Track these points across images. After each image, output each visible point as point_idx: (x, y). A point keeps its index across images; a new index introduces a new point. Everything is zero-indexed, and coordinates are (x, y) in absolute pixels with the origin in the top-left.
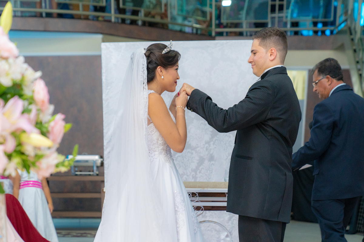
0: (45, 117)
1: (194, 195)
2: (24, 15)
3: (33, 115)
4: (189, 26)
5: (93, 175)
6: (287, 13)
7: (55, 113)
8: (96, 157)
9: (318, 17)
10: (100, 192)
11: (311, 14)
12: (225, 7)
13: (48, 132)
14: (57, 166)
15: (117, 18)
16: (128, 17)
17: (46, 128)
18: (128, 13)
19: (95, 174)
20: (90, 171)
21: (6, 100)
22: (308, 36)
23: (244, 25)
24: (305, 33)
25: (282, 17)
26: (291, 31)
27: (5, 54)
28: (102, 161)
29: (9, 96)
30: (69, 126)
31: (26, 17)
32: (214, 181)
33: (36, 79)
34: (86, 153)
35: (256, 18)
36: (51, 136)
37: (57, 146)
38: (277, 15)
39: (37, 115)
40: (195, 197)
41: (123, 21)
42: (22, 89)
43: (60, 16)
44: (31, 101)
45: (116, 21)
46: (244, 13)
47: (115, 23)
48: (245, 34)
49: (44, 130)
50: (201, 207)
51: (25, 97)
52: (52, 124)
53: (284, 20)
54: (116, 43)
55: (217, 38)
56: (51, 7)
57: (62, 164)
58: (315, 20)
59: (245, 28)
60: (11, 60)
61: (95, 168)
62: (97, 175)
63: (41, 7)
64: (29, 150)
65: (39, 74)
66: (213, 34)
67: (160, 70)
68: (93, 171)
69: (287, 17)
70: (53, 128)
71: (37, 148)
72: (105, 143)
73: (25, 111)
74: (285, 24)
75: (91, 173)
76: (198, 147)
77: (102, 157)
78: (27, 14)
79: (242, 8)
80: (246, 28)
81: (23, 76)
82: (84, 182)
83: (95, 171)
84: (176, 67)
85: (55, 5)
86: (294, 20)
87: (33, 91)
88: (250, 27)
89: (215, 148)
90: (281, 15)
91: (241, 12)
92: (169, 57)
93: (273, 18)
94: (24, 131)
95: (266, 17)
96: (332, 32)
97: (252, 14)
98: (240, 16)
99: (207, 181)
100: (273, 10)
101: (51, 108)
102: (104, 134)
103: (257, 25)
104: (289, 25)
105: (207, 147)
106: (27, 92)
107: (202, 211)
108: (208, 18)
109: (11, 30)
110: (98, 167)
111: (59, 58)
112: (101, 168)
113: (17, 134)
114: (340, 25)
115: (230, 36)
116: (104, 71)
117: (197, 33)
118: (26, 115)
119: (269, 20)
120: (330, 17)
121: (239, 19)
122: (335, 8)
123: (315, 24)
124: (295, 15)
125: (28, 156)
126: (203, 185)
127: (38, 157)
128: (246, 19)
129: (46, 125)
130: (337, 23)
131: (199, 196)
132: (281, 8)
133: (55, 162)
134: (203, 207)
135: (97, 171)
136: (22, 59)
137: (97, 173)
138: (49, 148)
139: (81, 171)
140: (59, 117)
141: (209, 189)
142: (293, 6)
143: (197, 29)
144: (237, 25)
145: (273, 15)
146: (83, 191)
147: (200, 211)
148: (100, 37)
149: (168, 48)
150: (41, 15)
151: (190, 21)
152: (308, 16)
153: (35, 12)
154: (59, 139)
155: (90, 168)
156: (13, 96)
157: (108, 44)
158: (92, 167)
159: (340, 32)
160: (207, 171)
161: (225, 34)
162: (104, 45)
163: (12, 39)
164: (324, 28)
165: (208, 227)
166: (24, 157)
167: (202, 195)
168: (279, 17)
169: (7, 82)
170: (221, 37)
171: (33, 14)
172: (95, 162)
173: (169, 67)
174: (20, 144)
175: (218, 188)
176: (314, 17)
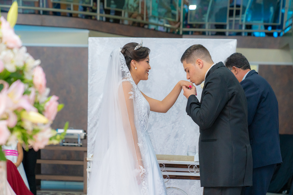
0: (42, 98)
1: (161, 166)
2: (25, 12)
3: (32, 96)
4: (161, 26)
5: (77, 146)
6: (242, 17)
7: (50, 95)
8: (81, 132)
9: (268, 22)
10: (83, 161)
11: (263, 19)
12: (191, 11)
13: (44, 111)
14: (50, 139)
15: (102, 17)
16: (112, 16)
17: (43, 107)
18: (111, 13)
19: (79, 146)
20: (75, 143)
21: (10, 83)
22: (259, 37)
23: (207, 26)
24: (257, 34)
25: (238, 21)
26: (245, 33)
27: (11, 45)
28: (85, 135)
29: (12, 79)
30: (61, 106)
31: (26, 13)
32: (177, 155)
33: (35, 67)
34: (72, 128)
35: (216, 21)
36: (46, 114)
37: (51, 122)
38: (234, 18)
39: (36, 96)
40: (162, 167)
41: (108, 20)
42: (23, 74)
43: (55, 14)
44: (31, 84)
45: (101, 19)
46: (207, 16)
47: (100, 21)
48: (207, 33)
49: (41, 109)
50: (167, 176)
51: (26, 81)
52: (48, 104)
53: (240, 23)
54: (101, 38)
55: (184, 36)
56: (47, 6)
57: (55, 137)
58: (266, 24)
59: (207, 29)
60: (15, 50)
61: (79, 141)
62: (81, 146)
63: (39, 6)
64: (28, 125)
65: (38, 62)
66: (181, 33)
67: (134, 62)
68: (77, 143)
69: (242, 21)
70: (48, 107)
71: (35, 124)
72: (89, 121)
73: (26, 93)
74: (241, 26)
75: (76, 144)
76: (166, 126)
77: (85, 131)
78: (28, 12)
79: (205, 12)
80: (209, 28)
81: (25, 63)
82: (70, 152)
83: (79, 143)
84: (147, 60)
85: (51, 5)
86: (248, 23)
87: (33, 77)
88: (211, 28)
89: (180, 127)
90: (237, 19)
91: (205, 15)
92: (141, 52)
93: (231, 21)
94: (24, 110)
95: (225, 20)
96: (279, 34)
97: (213, 17)
98: (203, 19)
99: (172, 154)
100: (231, 14)
101: (47, 91)
102: (89, 113)
103: (217, 27)
104: (244, 28)
105: (173, 126)
106: (27, 77)
107: (168, 180)
108: (177, 19)
109: (17, 24)
110: (81, 139)
111: (53, 48)
112: (85, 140)
113: (18, 112)
114: (286, 28)
115: (195, 35)
116: (90, 60)
117: (167, 32)
118: (26, 96)
119: (227, 23)
120: (278, 22)
121: (203, 21)
122: (283, 14)
123: (266, 27)
124: (249, 19)
125: (26, 130)
126: (169, 158)
127: (35, 131)
128: (208, 21)
129: (43, 105)
130: (284, 27)
131: (166, 167)
132: (238, 13)
133: (49, 136)
134: (168, 176)
135: (81, 142)
136: (24, 49)
137: (81, 144)
138: (44, 124)
139: (67, 143)
140: (54, 98)
141: (174, 161)
142: (248, 11)
143: (168, 28)
144: (201, 26)
145: (231, 19)
146: (69, 159)
147: (166, 179)
148: (87, 32)
149: (139, 45)
150: (39, 13)
151: (161, 22)
152: (260, 20)
153: (35, 10)
154: (53, 117)
155: (75, 140)
156: (16, 80)
157: (93, 38)
158: (77, 139)
159: (285, 35)
160: (173, 146)
161: (190, 33)
162: (91, 39)
163: (16, 32)
164: (273, 31)
165: (172, 192)
166: (23, 131)
167: (168, 166)
168: (236, 21)
169: (11, 68)
170: (187, 36)
171: (32, 12)
172: (79, 135)
173: (141, 60)
174: (20, 120)
175: (182, 161)
176: (264, 22)
